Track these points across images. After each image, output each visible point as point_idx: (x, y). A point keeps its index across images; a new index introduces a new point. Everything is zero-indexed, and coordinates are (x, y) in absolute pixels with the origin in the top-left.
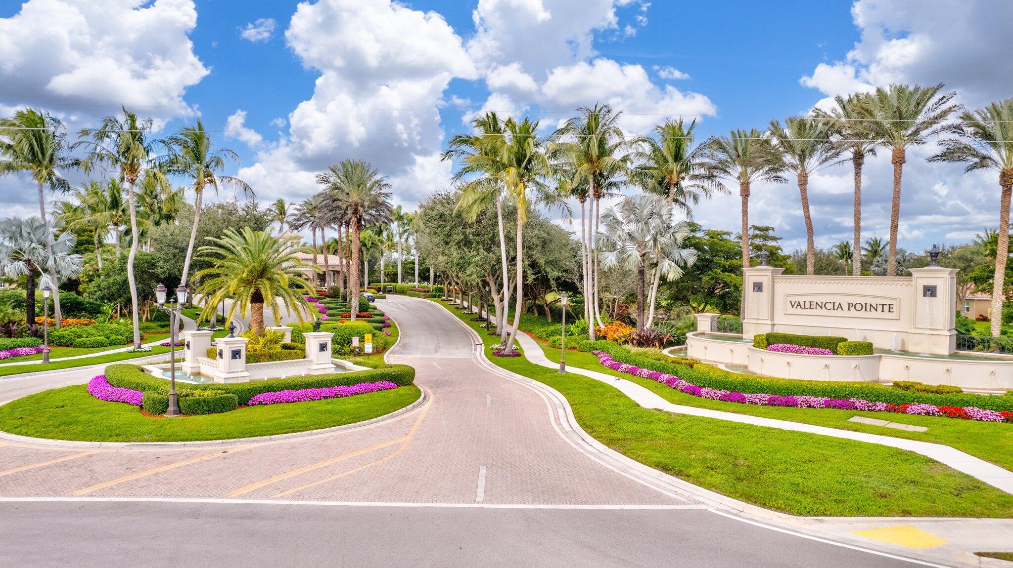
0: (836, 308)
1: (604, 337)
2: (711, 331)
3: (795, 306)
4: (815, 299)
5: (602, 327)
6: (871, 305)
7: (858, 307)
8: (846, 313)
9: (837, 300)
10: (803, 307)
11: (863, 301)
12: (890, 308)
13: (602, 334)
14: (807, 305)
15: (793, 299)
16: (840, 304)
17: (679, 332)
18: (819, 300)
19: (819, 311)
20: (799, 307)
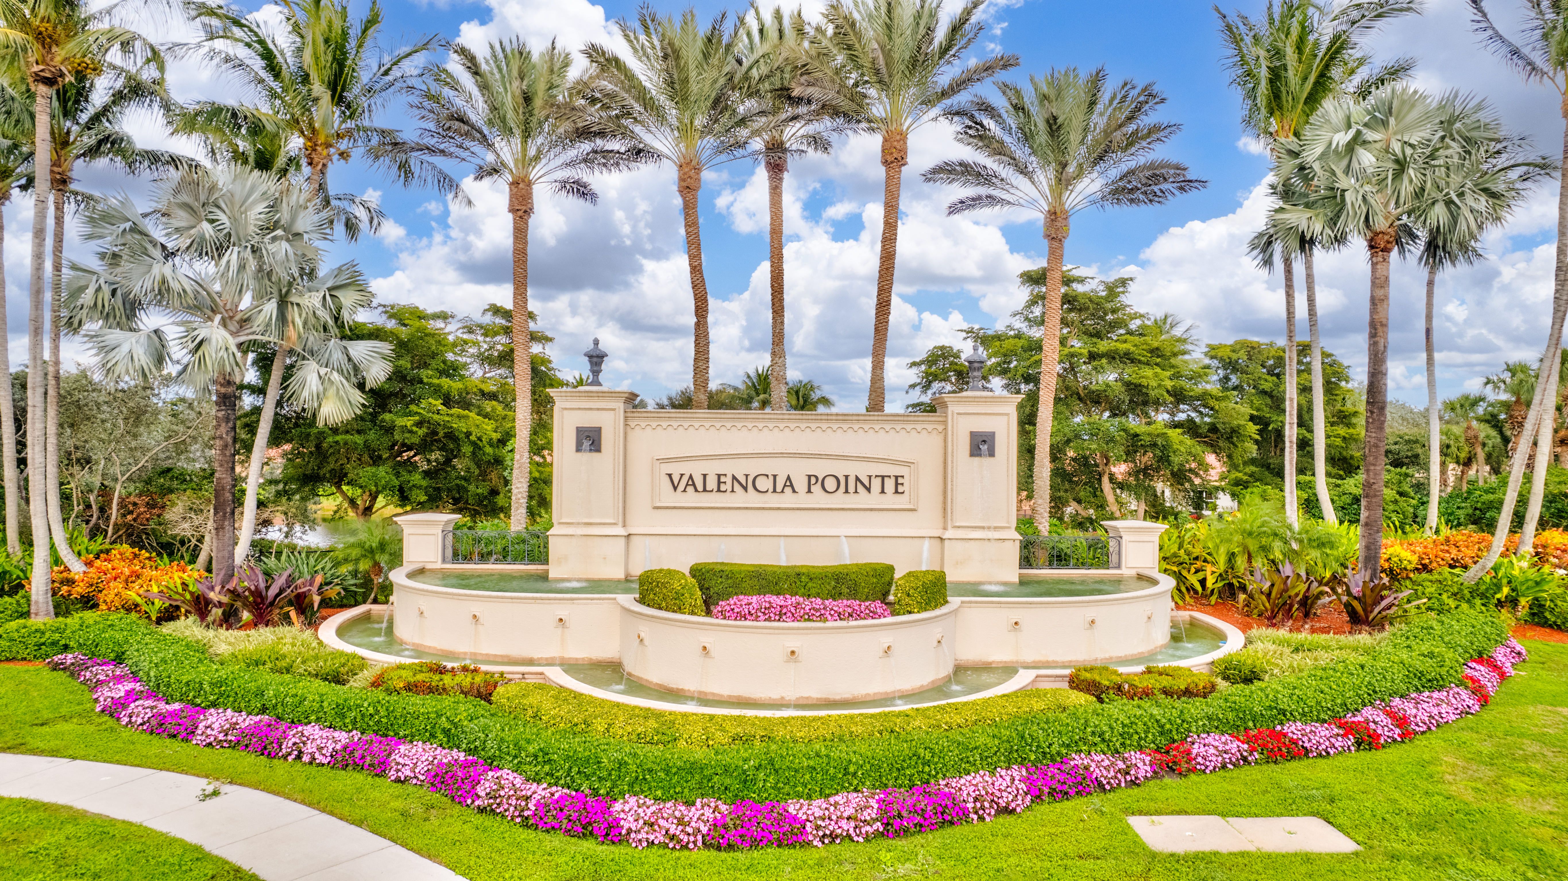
0: (779, 488)
1: (88, 602)
2: (444, 561)
3: (681, 487)
4: (730, 468)
5: (77, 567)
6: (857, 479)
7: (830, 484)
8: (802, 499)
9: (782, 468)
10: (700, 487)
11: (840, 469)
12: (897, 484)
13: (80, 589)
14: (712, 484)
15: (676, 470)
16: (789, 478)
17: (344, 570)
18: (739, 469)
19: (740, 498)
20: (690, 489)
